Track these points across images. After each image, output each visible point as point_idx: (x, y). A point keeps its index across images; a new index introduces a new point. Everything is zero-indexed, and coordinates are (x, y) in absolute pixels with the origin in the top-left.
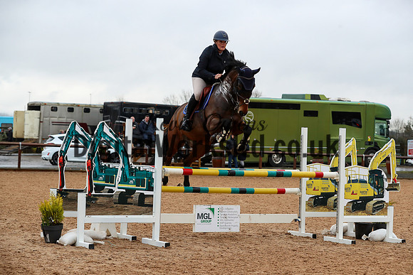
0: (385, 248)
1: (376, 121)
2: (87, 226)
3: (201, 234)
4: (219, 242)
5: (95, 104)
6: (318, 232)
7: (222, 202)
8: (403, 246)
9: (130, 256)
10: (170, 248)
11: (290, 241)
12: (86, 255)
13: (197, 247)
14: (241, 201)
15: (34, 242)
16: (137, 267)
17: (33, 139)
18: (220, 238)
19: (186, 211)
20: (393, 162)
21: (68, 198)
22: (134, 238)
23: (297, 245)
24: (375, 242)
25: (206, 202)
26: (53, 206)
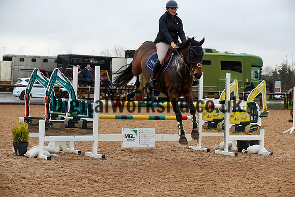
0: (258, 158)
1: (252, 68)
2: (46, 144)
3: (127, 149)
4: (140, 154)
5: (51, 56)
6: (210, 147)
7: (143, 125)
8: (271, 157)
9: (77, 165)
10: (105, 159)
11: (191, 153)
12: (45, 164)
13: (125, 158)
14: (156, 125)
15: (8, 155)
16: (82, 172)
17: (7, 82)
18: (141, 152)
19: (117, 133)
20: (264, 97)
21: (32, 123)
22: (79, 152)
23: (196, 156)
24: (251, 154)
25: (131, 126)
26: (22, 129)
